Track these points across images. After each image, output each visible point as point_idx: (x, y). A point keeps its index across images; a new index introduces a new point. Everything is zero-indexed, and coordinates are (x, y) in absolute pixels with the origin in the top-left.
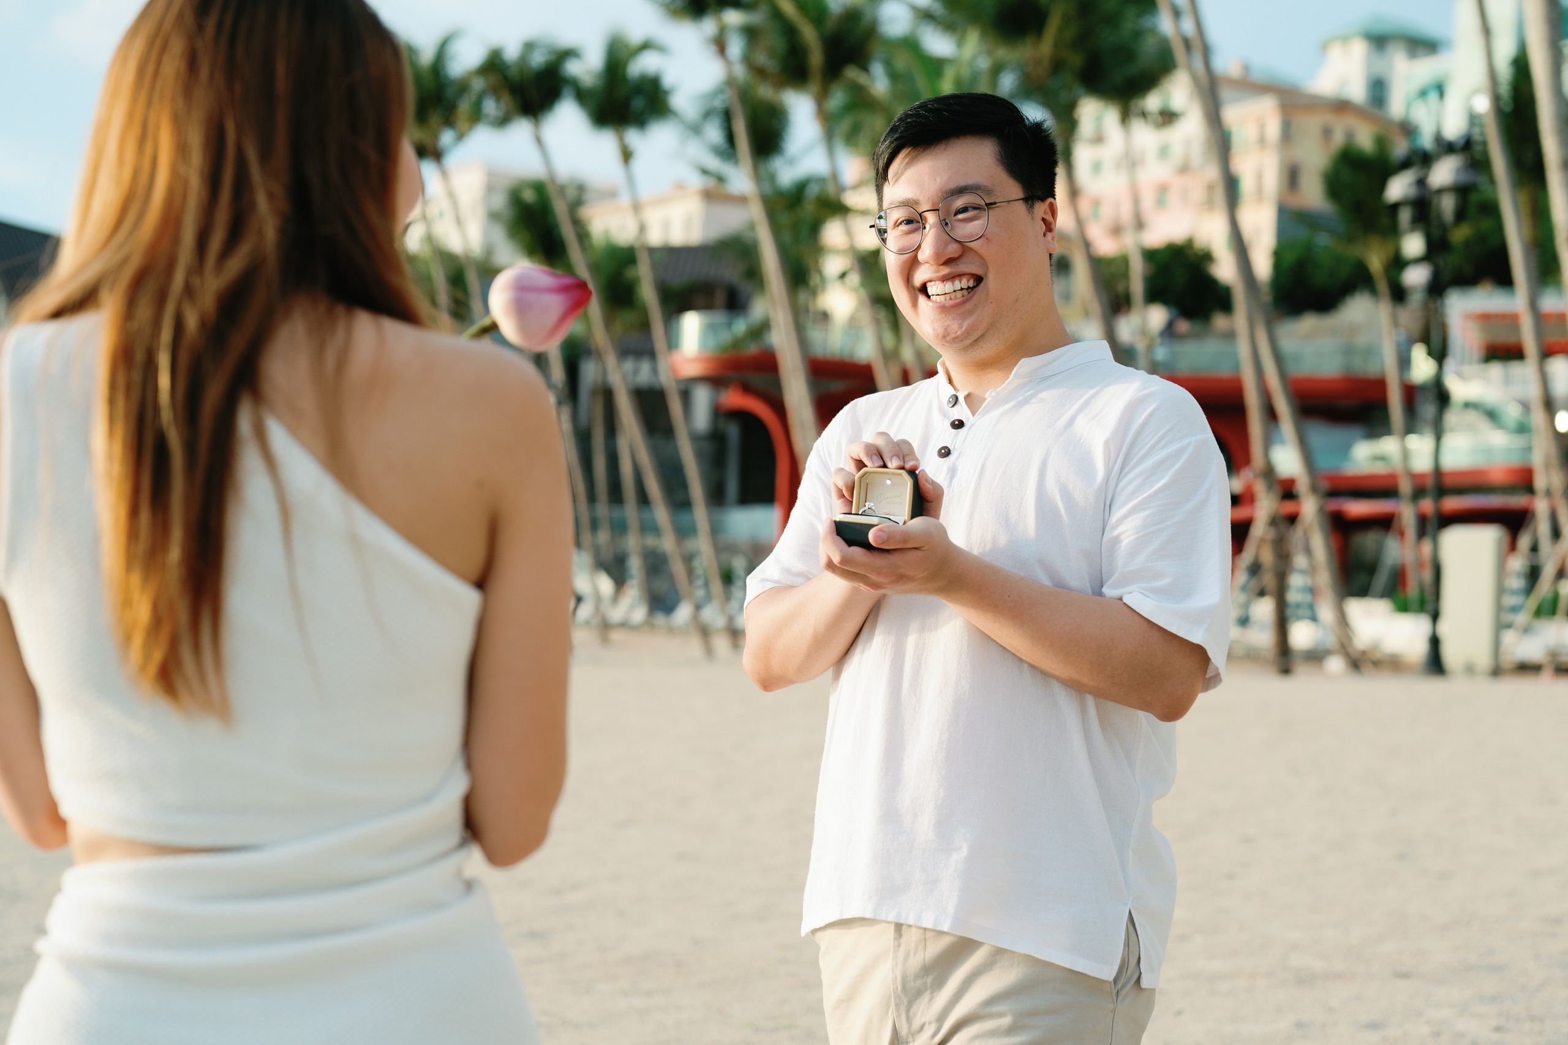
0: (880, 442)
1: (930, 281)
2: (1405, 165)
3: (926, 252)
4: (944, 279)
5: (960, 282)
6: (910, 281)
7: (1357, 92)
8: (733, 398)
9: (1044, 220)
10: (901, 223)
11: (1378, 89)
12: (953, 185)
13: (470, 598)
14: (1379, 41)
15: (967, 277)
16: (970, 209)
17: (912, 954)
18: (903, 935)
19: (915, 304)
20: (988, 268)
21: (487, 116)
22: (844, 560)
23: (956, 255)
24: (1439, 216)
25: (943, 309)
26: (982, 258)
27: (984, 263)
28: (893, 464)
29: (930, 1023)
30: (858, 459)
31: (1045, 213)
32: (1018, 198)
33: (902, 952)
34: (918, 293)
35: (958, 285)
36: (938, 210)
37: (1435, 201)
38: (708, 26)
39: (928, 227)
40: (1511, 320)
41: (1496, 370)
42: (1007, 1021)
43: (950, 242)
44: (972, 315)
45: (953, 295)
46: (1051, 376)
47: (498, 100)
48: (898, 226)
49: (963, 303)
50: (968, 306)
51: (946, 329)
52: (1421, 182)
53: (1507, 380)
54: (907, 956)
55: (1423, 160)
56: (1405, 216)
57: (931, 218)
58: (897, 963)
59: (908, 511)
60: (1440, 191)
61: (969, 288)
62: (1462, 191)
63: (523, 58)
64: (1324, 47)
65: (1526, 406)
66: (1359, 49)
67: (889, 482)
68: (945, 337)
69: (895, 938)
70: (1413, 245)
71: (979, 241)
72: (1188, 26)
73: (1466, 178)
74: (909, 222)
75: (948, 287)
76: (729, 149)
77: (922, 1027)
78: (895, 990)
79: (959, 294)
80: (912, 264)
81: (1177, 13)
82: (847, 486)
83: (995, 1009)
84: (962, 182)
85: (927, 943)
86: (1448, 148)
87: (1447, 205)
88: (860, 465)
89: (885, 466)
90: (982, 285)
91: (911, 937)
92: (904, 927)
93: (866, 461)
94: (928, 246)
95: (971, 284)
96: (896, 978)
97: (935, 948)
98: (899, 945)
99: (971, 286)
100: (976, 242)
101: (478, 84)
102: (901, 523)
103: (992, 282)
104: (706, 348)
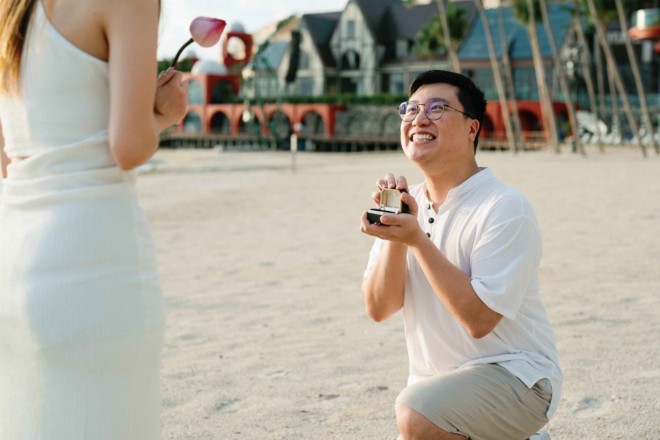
1: (415, 134)
4: (420, 133)
5: (426, 136)
6: (407, 135)
9: (472, 128)
12: (434, 97)
15: (429, 135)
16: (437, 108)
19: (407, 144)
20: (439, 133)
22: (368, 230)
23: (427, 124)
25: (417, 145)
26: (437, 128)
27: (437, 131)
31: (473, 124)
32: (461, 112)
34: (409, 140)
35: (424, 136)
36: (425, 105)
39: (419, 112)
43: (426, 119)
44: (428, 149)
45: (422, 140)
46: (465, 193)
48: (409, 111)
49: (425, 143)
51: (415, 153)
57: (422, 109)
61: (429, 140)
67: (394, 194)
71: (437, 120)
74: (413, 110)
75: (421, 136)
79: (425, 140)
80: (409, 126)
82: (377, 197)
84: (438, 97)
90: (435, 140)
95: (431, 138)
102: (396, 214)
103: (440, 139)
104: (648, 25)
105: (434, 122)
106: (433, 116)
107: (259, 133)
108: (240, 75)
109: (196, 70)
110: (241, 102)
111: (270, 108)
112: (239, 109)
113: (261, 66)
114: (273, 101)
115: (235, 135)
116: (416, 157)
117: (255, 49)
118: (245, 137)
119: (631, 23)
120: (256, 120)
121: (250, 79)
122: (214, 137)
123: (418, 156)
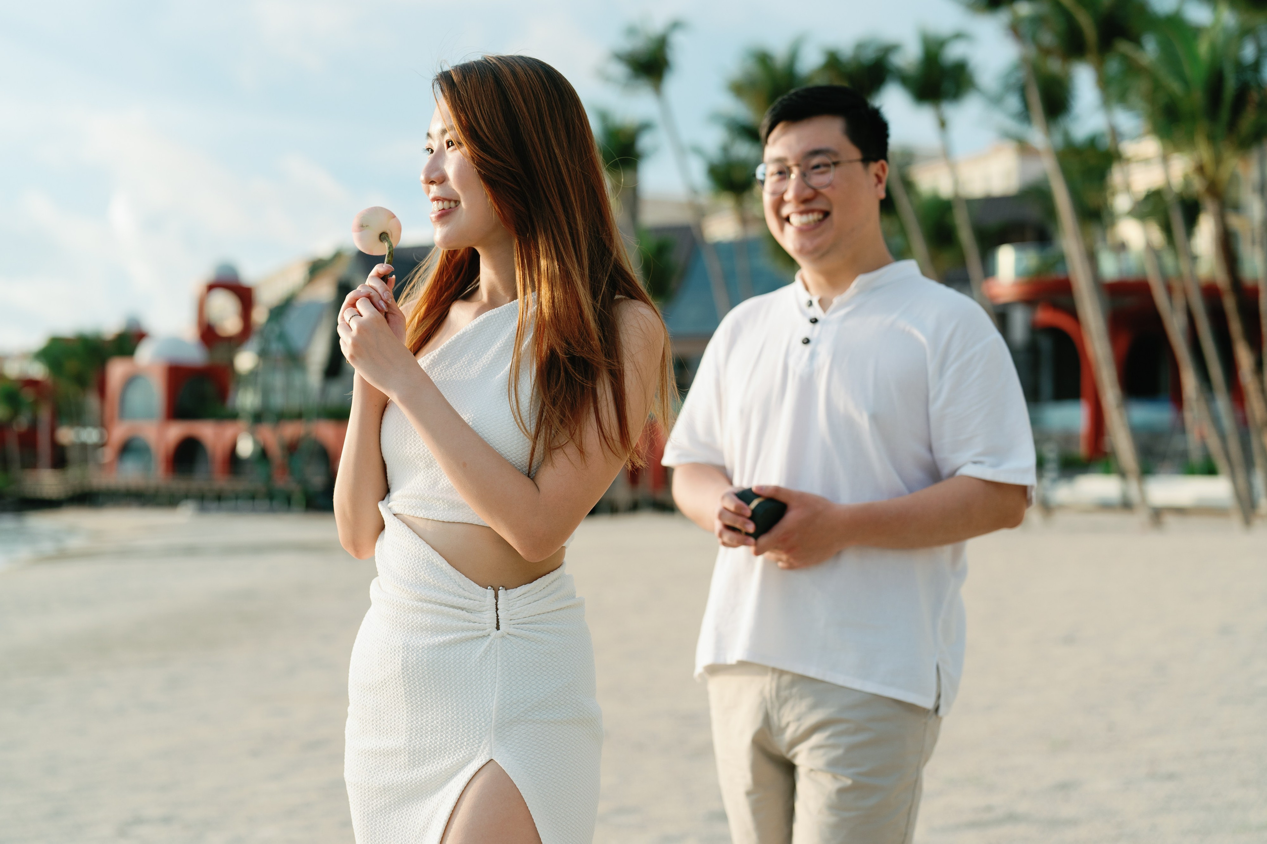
1: (792, 214)
3: (789, 196)
4: (802, 213)
5: (813, 216)
6: (778, 214)
8: (1044, 316)
9: (876, 175)
10: (776, 173)
12: (811, 149)
15: (818, 212)
16: (822, 166)
19: (782, 228)
20: (832, 206)
23: (810, 197)
25: (799, 230)
26: (829, 199)
27: (830, 203)
31: (878, 168)
32: (857, 160)
34: (784, 221)
36: (800, 165)
38: (1003, 17)
39: (792, 177)
45: (808, 224)
46: (878, 288)
49: (815, 229)
50: (818, 230)
51: (803, 244)
57: (795, 171)
68: (802, 251)
74: (780, 173)
75: (805, 219)
76: (1025, 115)
79: (812, 223)
80: (779, 203)
84: (817, 147)
94: (791, 190)
99: (821, 219)
103: (835, 215)
104: (1019, 274)
105: (823, 190)
107: (269, 478)
108: (231, 364)
109: (145, 354)
110: (233, 416)
111: (291, 430)
112: (228, 431)
113: (276, 347)
114: (298, 416)
115: (222, 482)
117: (260, 316)
118: (243, 484)
119: (988, 269)
120: (263, 455)
121: (253, 374)
122: (179, 485)
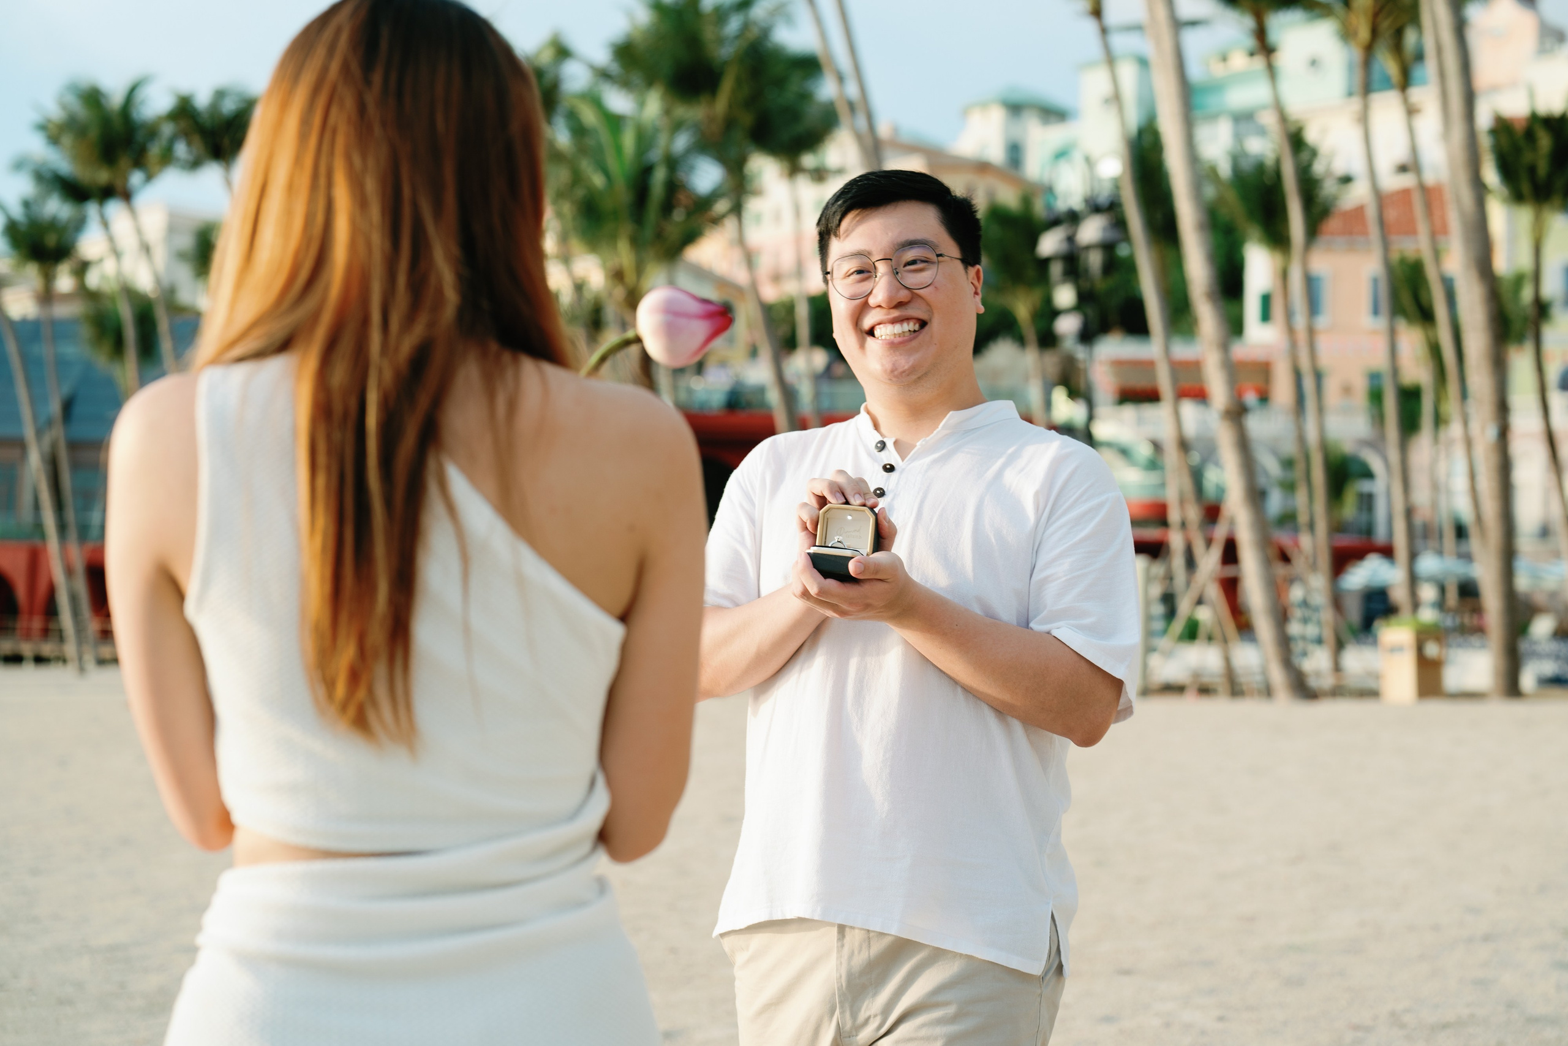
0: (841, 480)
1: (879, 324)
2: (1054, 222)
3: (877, 298)
4: (892, 321)
5: (907, 325)
6: (859, 324)
7: (996, 154)
10: (852, 274)
11: (1015, 152)
12: (904, 239)
13: (617, 631)
14: (1015, 108)
15: (914, 321)
16: (918, 262)
17: (856, 952)
18: (847, 936)
20: (933, 313)
21: (178, 160)
22: (821, 592)
24: (1086, 271)
26: (928, 304)
27: (930, 309)
28: (856, 501)
29: (875, 1016)
30: (821, 495)
32: (957, 258)
33: (846, 951)
34: (866, 336)
35: (904, 327)
36: (891, 259)
37: (1083, 256)
39: (879, 275)
40: (1148, 366)
41: (1129, 412)
42: (951, 1010)
43: (901, 289)
45: (900, 335)
46: (973, 429)
47: (189, 144)
48: (849, 276)
49: (907, 341)
51: (894, 364)
52: (1071, 239)
53: (1140, 421)
54: (851, 955)
55: (1073, 218)
56: (1056, 270)
57: (882, 268)
58: (841, 963)
59: (871, 544)
60: (1088, 248)
61: (914, 331)
62: (1108, 247)
63: (215, 105)
64: (965, 112)
65: (1157, 446)
66: (997, 116)
67: (849, 518)
69: (839, 939)
70: (1065, 296)
71: (927, 288)
72: (852, 90)
73: (1112, 235)
74: (859, 272)
77: (867, 1021)
78: (840, 988)
81: (840, 79)
82: (812, 521)
83: (941, 998)
84: (912, 237)
85: (872, 943)
86: (1095, 208)
87: (1095, 260)
88: (822, 501)
89: (847, 503)
90: (927, 328)
91: (854, 938)
92: (847, 930)
93: (829, 498)
94: (880, 290)
95: (917, 327)
96: (841, 977)
97: (877, 947)
98: (843, 946)
99: (917, 329)
100: (924, 289)
101: (167, 130)
102: (865, 555)
103: (935, 326)
105: (921, 292)
106: (912, 279)
116: (896, 373)
123: (900, 370)
